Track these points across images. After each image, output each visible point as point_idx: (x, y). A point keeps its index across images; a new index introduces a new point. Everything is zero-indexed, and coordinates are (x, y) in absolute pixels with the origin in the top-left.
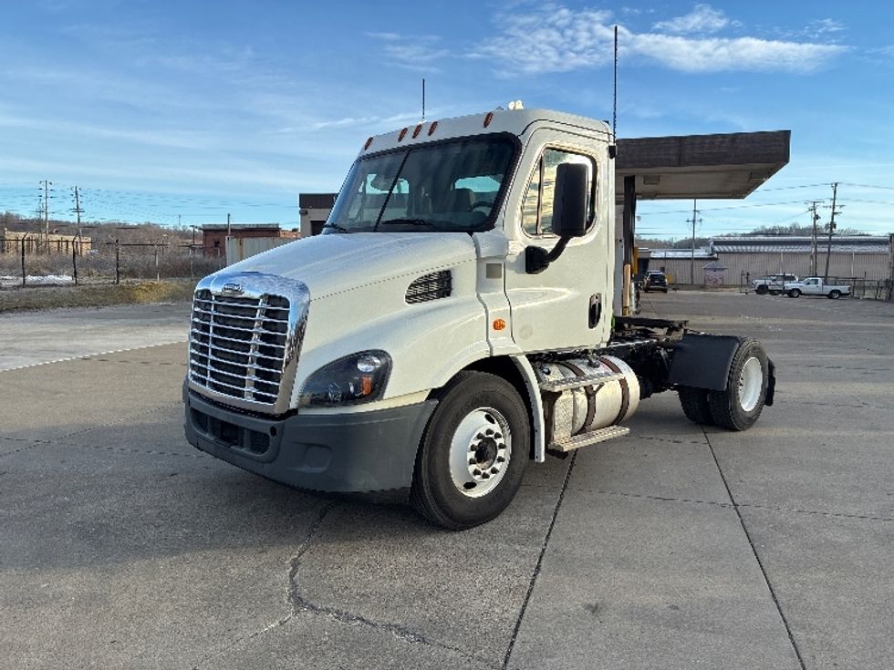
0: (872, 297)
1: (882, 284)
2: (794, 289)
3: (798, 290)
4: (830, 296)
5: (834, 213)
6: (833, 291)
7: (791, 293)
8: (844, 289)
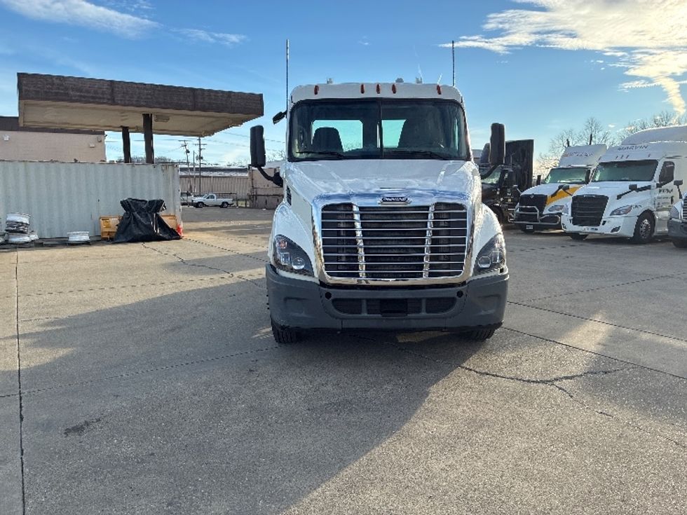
0: (244, 206)
1: (247, 198)
2: (199, 202)
3: (202, 202)
4: (222, 206)
5: (200, 149)
6: (223, 203)
7: (197, 205)
8: (229, 200)
